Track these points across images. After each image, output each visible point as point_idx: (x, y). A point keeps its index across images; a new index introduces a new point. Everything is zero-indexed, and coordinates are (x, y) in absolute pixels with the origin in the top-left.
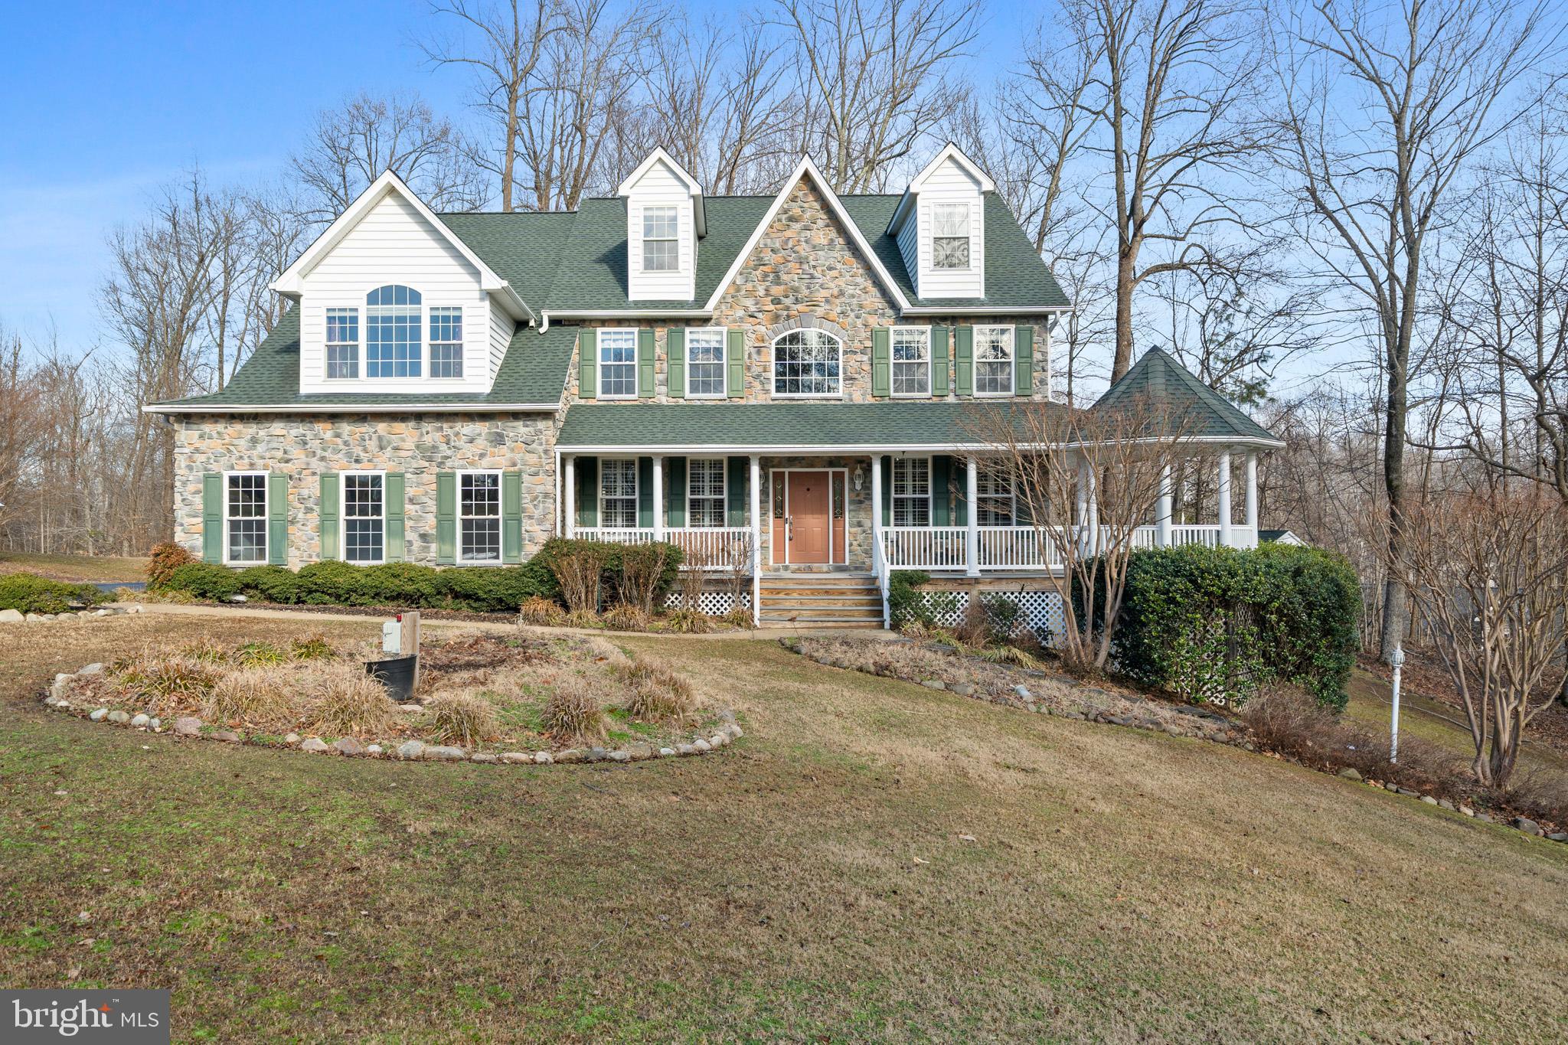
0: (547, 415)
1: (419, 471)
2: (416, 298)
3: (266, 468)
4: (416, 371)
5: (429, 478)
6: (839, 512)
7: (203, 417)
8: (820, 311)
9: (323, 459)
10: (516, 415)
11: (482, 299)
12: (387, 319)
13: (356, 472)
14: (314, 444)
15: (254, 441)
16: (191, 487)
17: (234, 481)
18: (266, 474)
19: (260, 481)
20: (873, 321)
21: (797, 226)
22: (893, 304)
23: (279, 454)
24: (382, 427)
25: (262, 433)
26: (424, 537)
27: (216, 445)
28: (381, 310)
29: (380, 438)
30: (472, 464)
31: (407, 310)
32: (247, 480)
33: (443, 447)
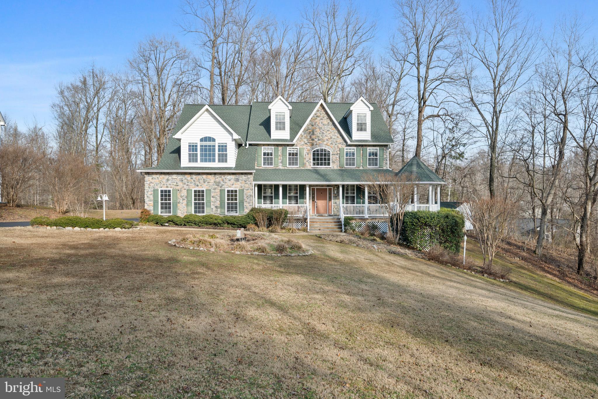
0: (251, 174)
1: (215, 189)
2: (214, 140)
3: (171, 187)
4: (214, 161)
5: (218, 191)
6: (330, 199)
7: (153, 173)
8: (325, 143)
9: (187, 185)
10: (242, 174)
11: (232, 141)
12: (206, 146)
13: (197, 189)
14: (185, 181)
15: (168, 180)
16: (149, 193)
17: (162, 191)
18: (171, 189)
19: (169, 191)
20: (340, 146)
21: (319, 119)
22: (345, 141)
23: (175, 184)
24: (204, 176)
25: (170, 178)
26: (216, 207)
27: (157, 181)
28: (204, 143)
29: (204, 180)
30: (230, 187)
31: (211, 143)
32: (166, 191)
33: (222, 182)
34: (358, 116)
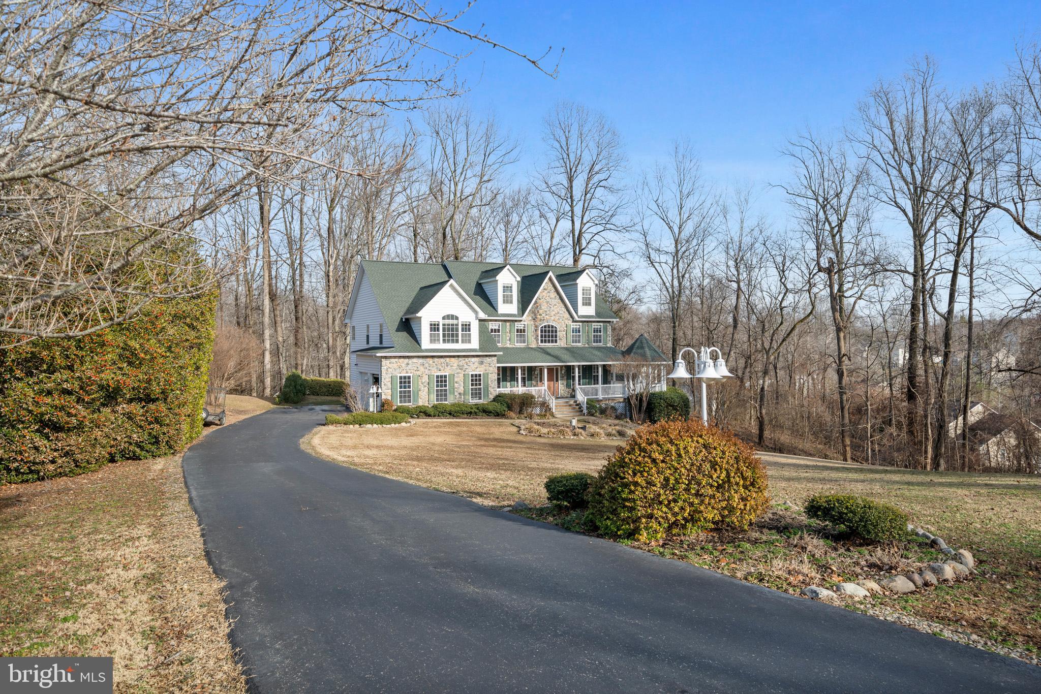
0: (495, 356)
1: (458, 373)
2: (457, 318)
3: (411, 373)
4: (457, 341)
5: (461, 375)
6: (557, 380)
7: (391, 357)
8: (552, 318)
9: (429, 370)
10: (486, 356)
11: (476, 319)
12: (448, 325)
13: (439, 374)
15: (408, 364)
16: (387, 380)
17: (401, 378)
18: (411, 375)
19: (409, 377)
20: (566, 322)
21: (546, 291)
22: (572, 317)
23: (415, 369)
24: (448, 359)
25: (410, 362)
26: (460, 394)
27: (395, 366)
28: (447, 322)
29: (447, 363)
30: (474, 371)
31: (455, 322)
32: (405, 377)
33: (465, 366)
34: (583, 290)
